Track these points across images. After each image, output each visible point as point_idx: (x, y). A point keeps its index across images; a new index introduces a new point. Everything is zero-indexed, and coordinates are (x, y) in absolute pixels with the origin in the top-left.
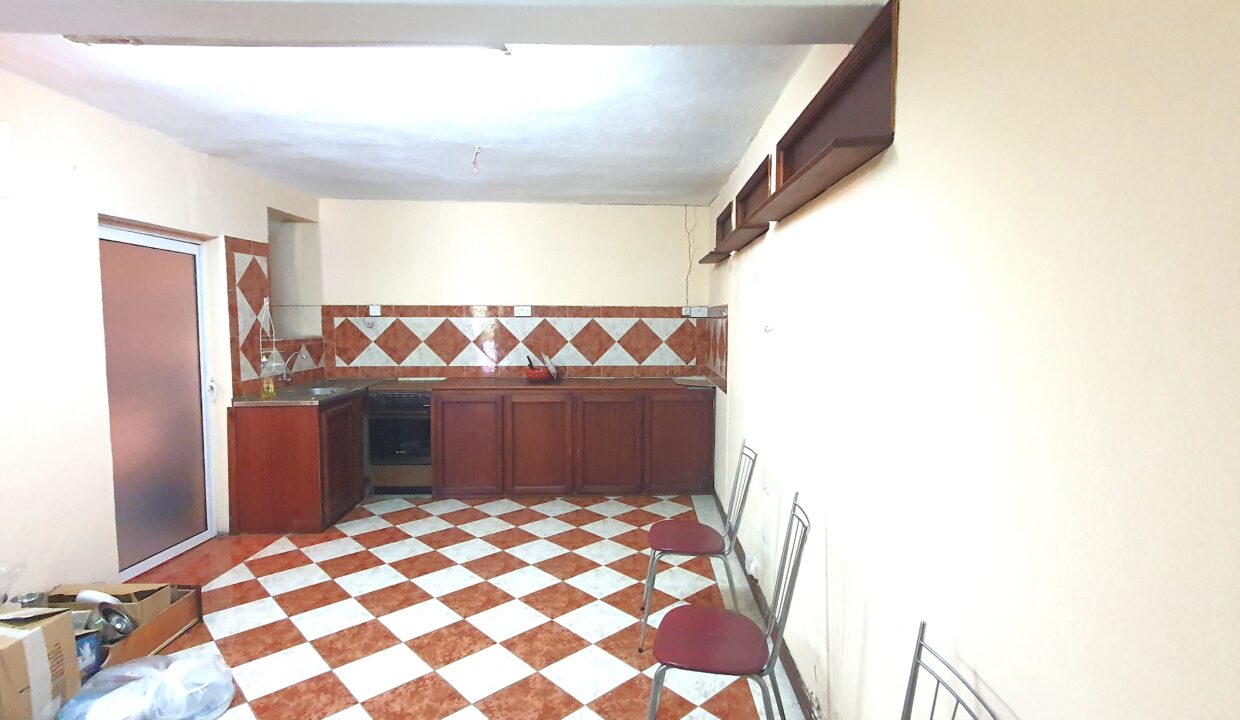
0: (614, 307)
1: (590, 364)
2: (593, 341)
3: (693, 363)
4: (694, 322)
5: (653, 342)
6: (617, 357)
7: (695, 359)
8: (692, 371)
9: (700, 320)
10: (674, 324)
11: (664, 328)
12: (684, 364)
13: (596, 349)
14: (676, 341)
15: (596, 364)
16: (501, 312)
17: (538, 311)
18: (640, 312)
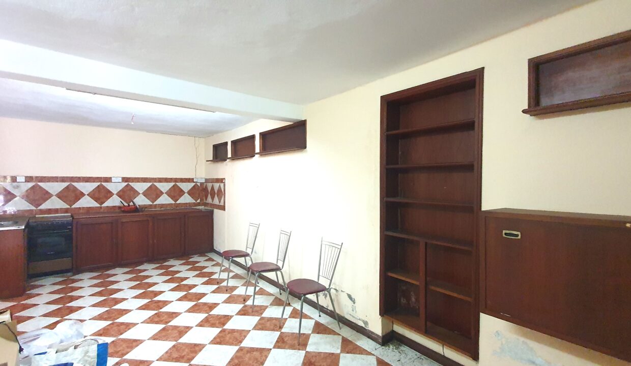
0: (163, 178)
1: (152, 204)
2: (153, 193)
3: (199, 201)
4: (199, 184)
5: (181, 193)
6: (165, 200)
7: (199, 200)
8: (199, 204)
9: (202, 184)
10: (190, 185)
11: (186, 187)
12: (195, 202)
13: (155, 197)
14: (191, 193)
15: (154, 203)
16: (102, 180)
17: (125, 180)
18: (176, 180)
